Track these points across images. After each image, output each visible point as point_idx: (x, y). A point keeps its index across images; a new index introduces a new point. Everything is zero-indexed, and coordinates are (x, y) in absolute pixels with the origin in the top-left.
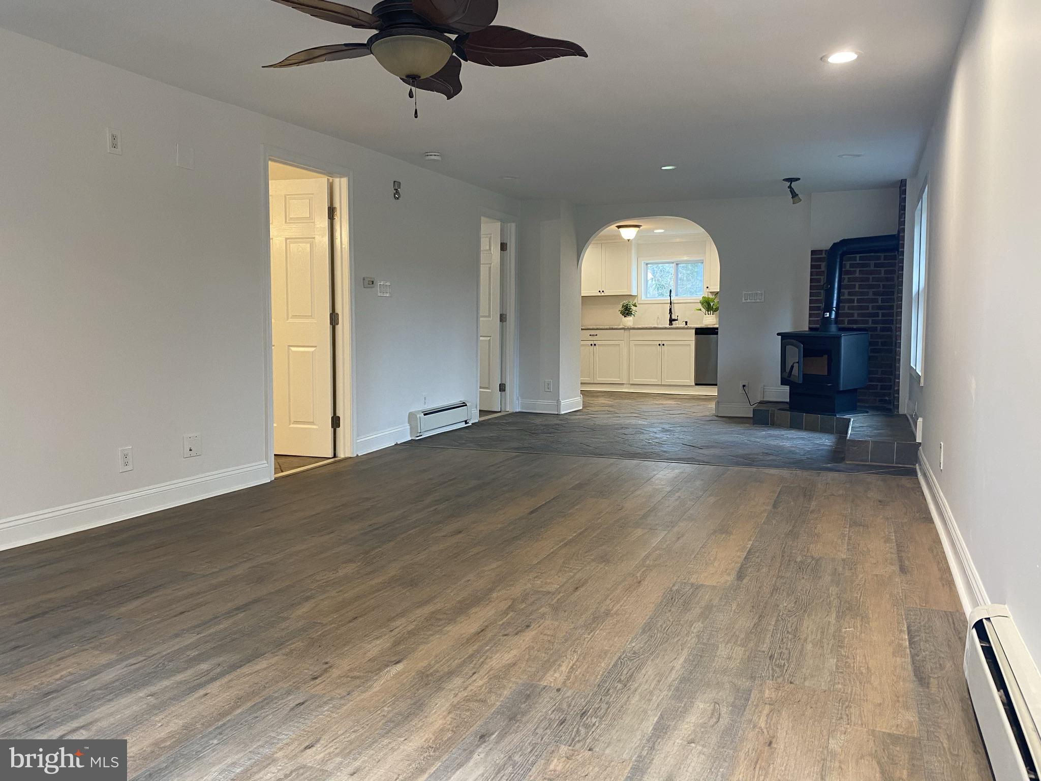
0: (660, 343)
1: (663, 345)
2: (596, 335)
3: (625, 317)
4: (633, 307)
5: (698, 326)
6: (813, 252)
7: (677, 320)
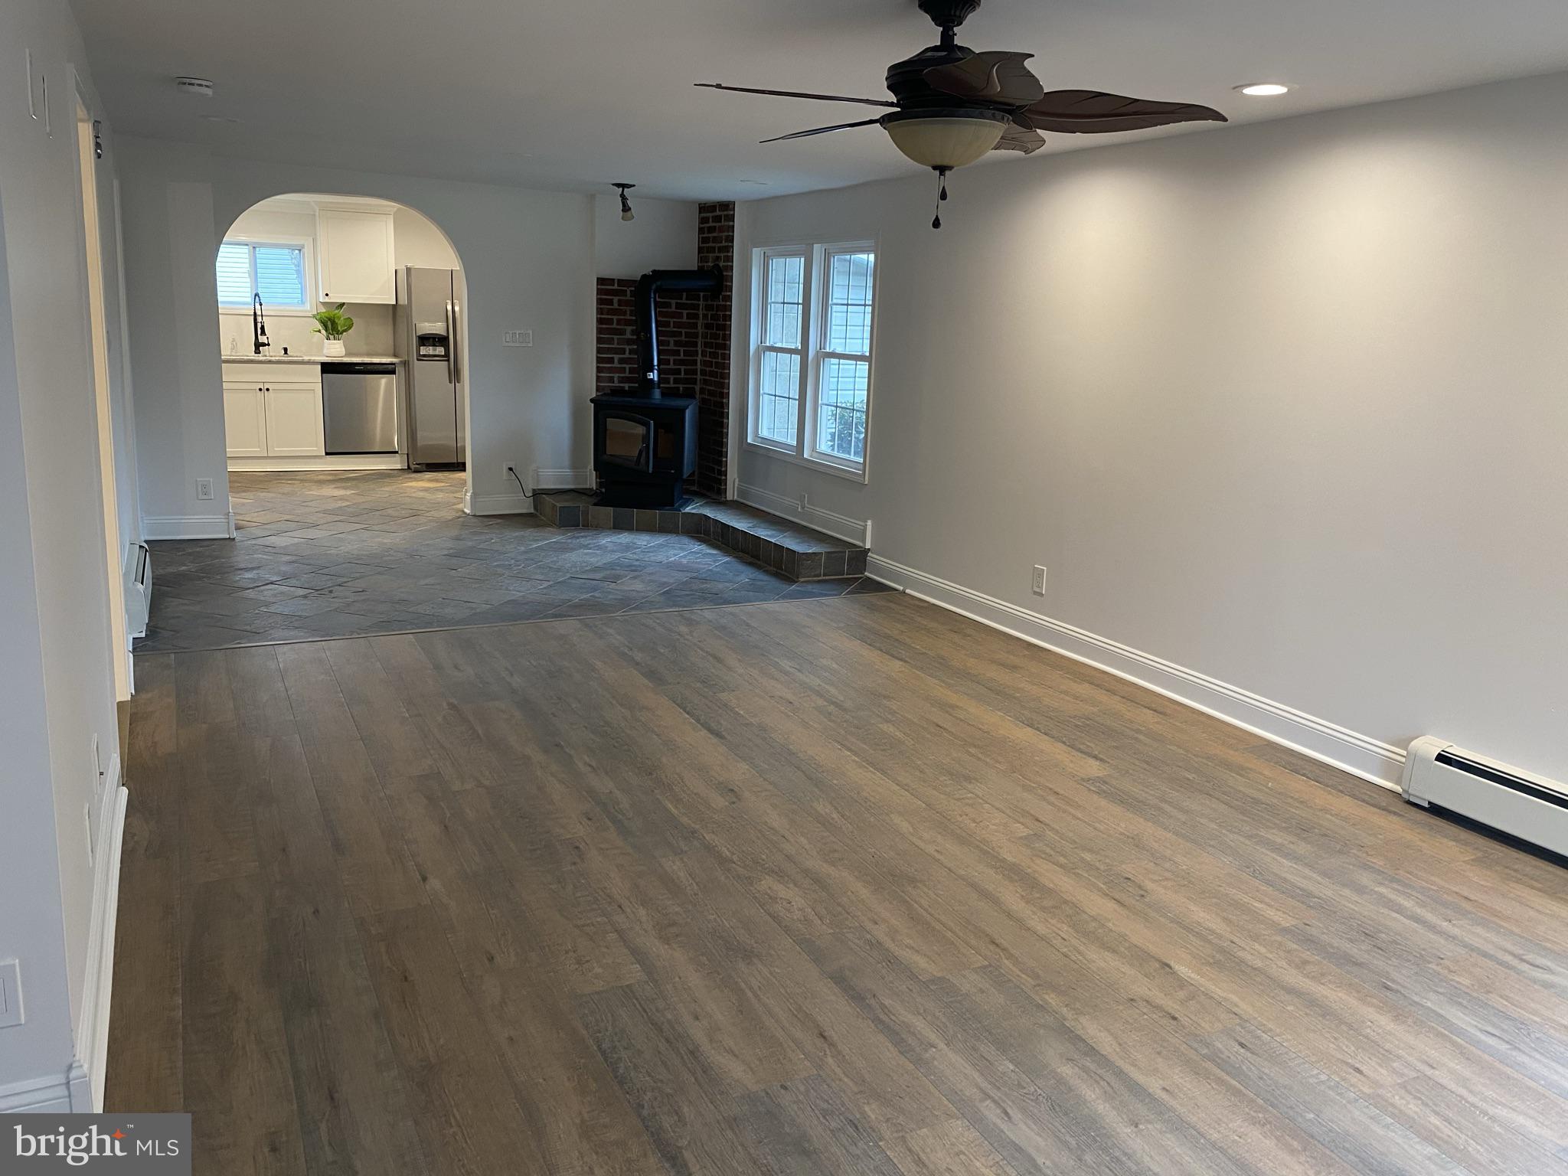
0: (261, 386)
1: (267, 390)
5: (325, 358)
6: (601, 281)
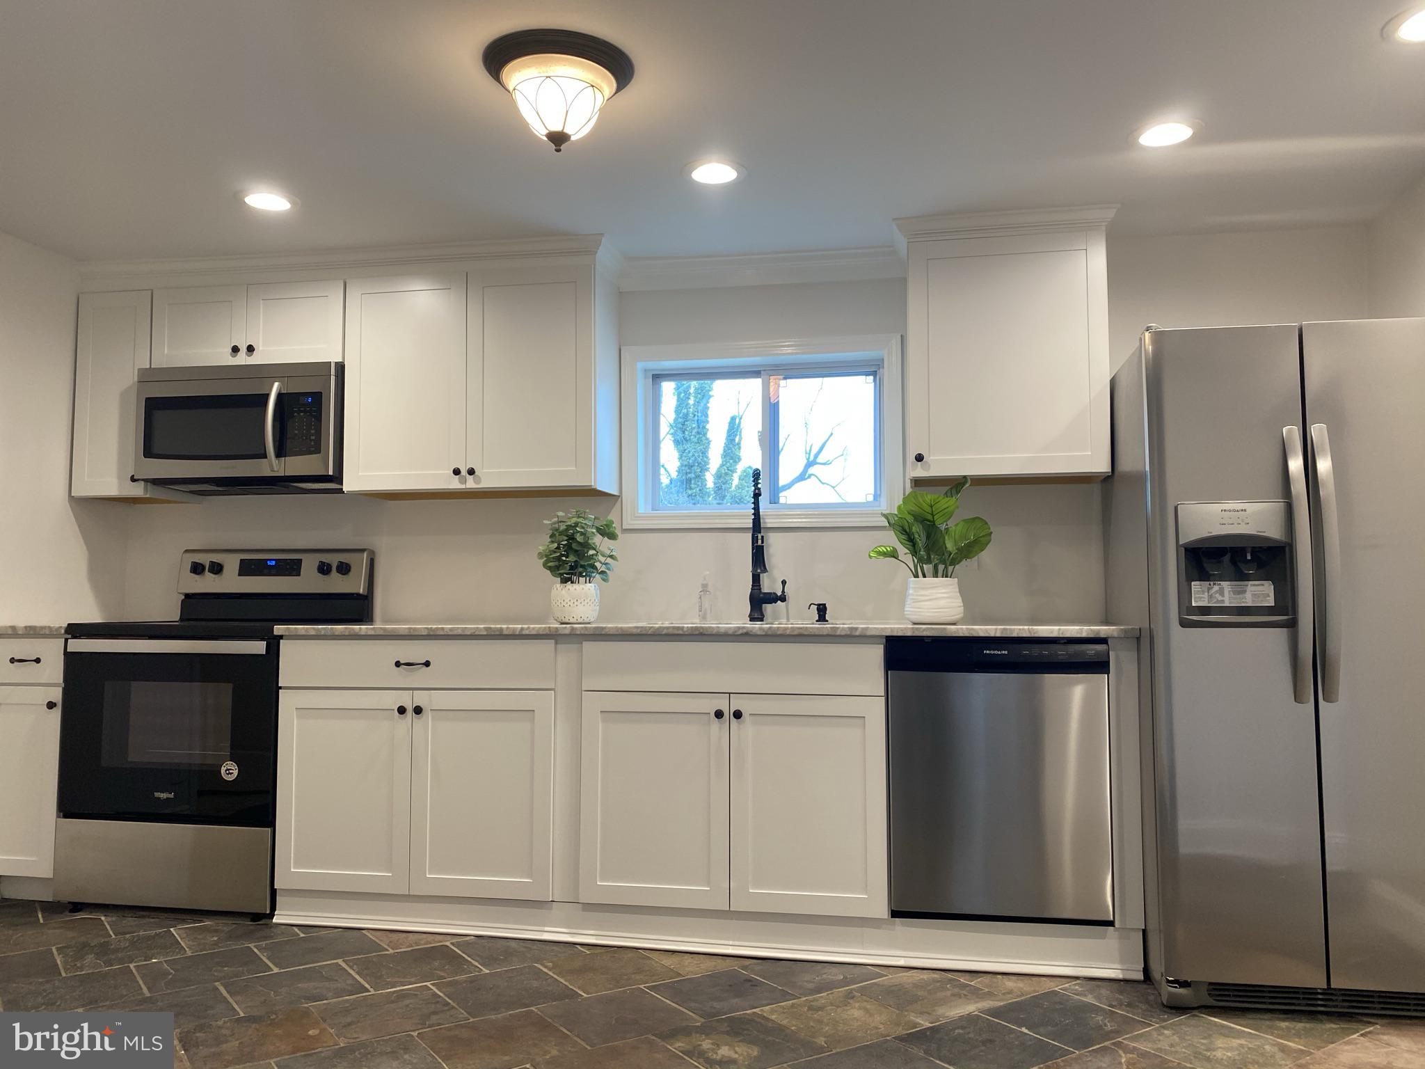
0: (722, 704)
1: (738, 715)
2: (427, 664)
3: (564, 581)
4: (597, 540)
5: (899, 626)
7: (783, 598)
